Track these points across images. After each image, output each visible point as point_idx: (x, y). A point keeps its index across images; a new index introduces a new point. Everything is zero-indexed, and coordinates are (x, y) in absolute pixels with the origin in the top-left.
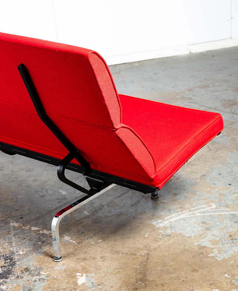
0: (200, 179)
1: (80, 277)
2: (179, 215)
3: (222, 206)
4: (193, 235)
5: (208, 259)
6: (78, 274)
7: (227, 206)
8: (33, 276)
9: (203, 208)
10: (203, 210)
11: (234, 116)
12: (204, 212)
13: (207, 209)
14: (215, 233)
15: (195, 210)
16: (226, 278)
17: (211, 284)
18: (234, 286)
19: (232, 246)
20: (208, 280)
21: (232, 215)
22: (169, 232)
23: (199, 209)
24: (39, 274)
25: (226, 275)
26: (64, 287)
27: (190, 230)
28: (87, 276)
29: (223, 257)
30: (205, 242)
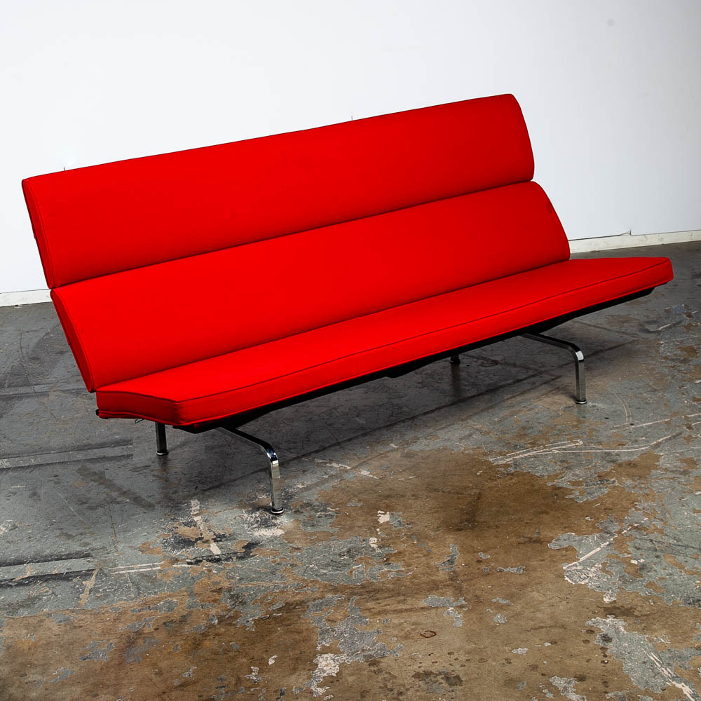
0: (564, 411)
1: (382, 515)
2: (529, 451)
3: (592, 443)
4: (546, 474)
5: (565, 501)
6: (379, 512)
7: (600, 443)
8: (317, 511)
9: (565, 444)
10: (564, 447)
11: (624, 336)
12: (565, 449)
13: (569, 445)
14: (577, 472)
15: (552, 446)
16: (587, 521)
17: (565, 527)
18: (597, 530)
19: (601, 488)
20: (562, 523)
21: (606, 453)
22: (512, 470)
23: (558, 445)
24: (325, 510)
25: (587, 518)
26: (360, 525)
27: (543, 469)
28: (392, 514)
29: (585, 500)
30: (563, 483)
